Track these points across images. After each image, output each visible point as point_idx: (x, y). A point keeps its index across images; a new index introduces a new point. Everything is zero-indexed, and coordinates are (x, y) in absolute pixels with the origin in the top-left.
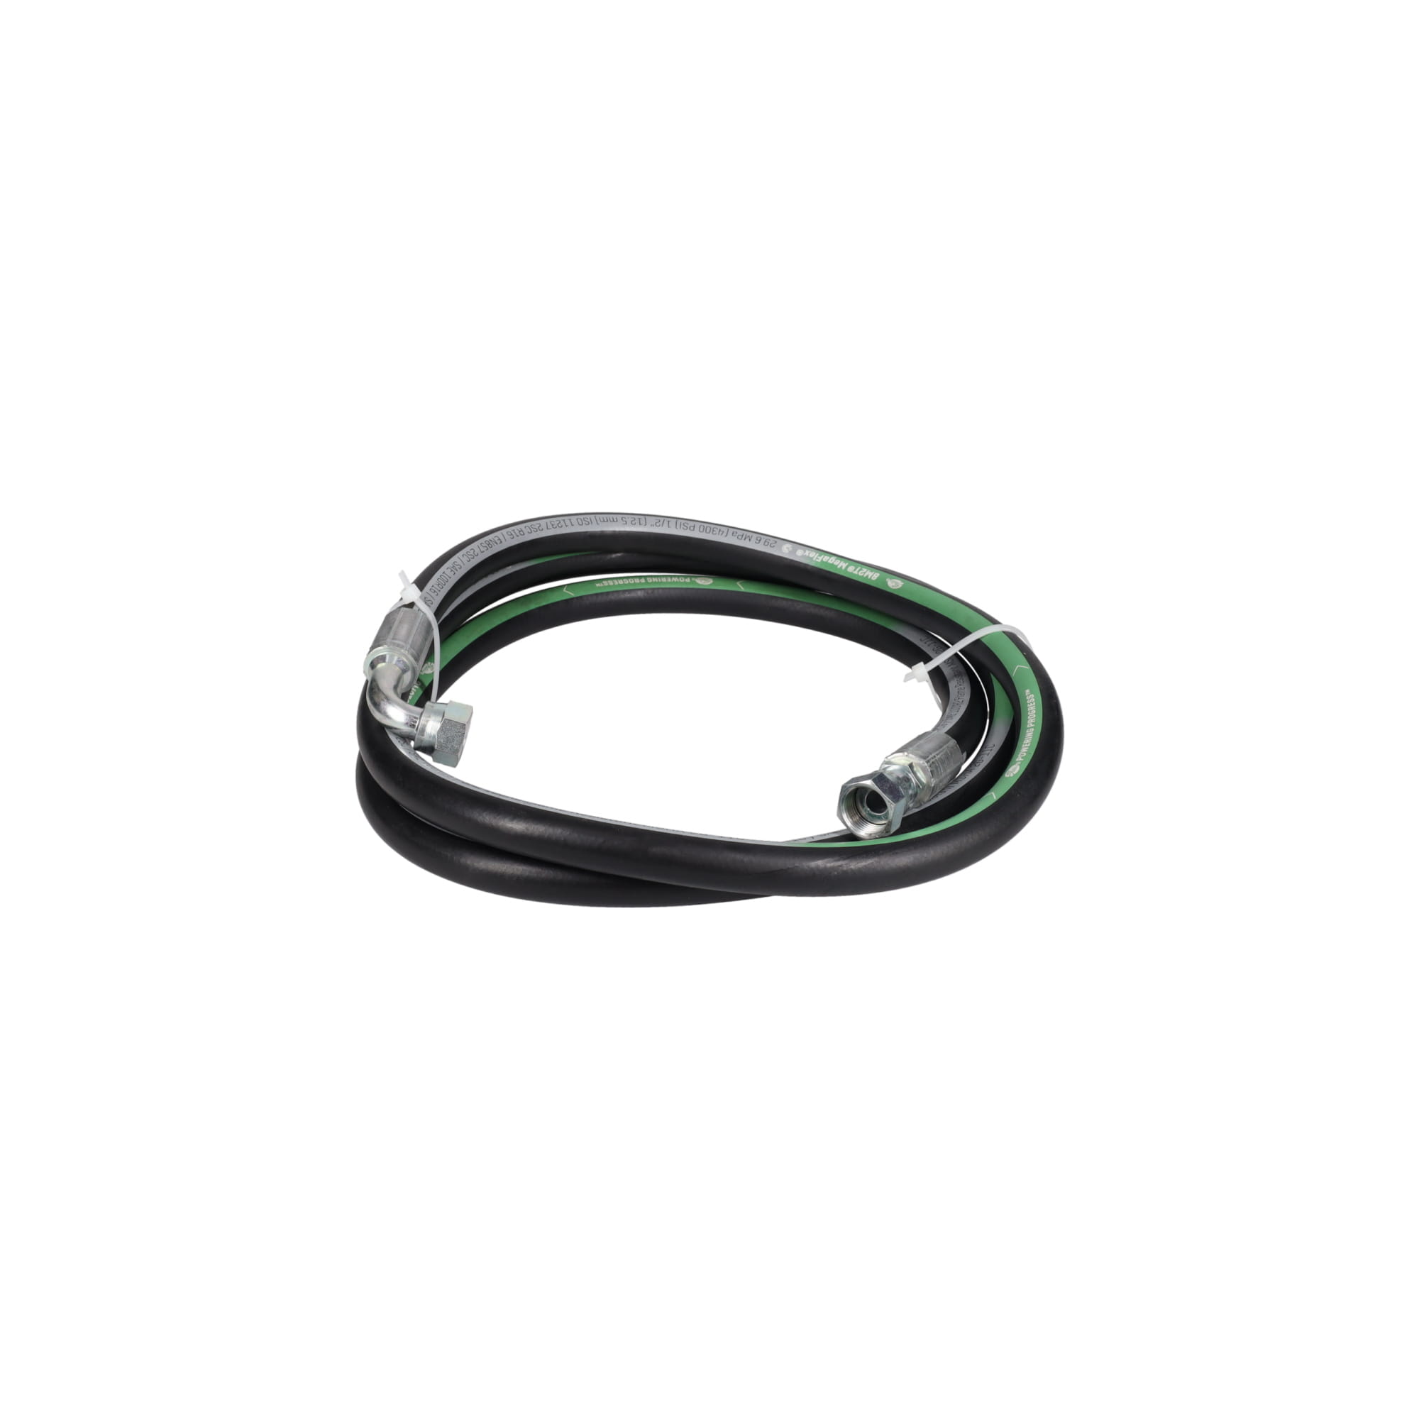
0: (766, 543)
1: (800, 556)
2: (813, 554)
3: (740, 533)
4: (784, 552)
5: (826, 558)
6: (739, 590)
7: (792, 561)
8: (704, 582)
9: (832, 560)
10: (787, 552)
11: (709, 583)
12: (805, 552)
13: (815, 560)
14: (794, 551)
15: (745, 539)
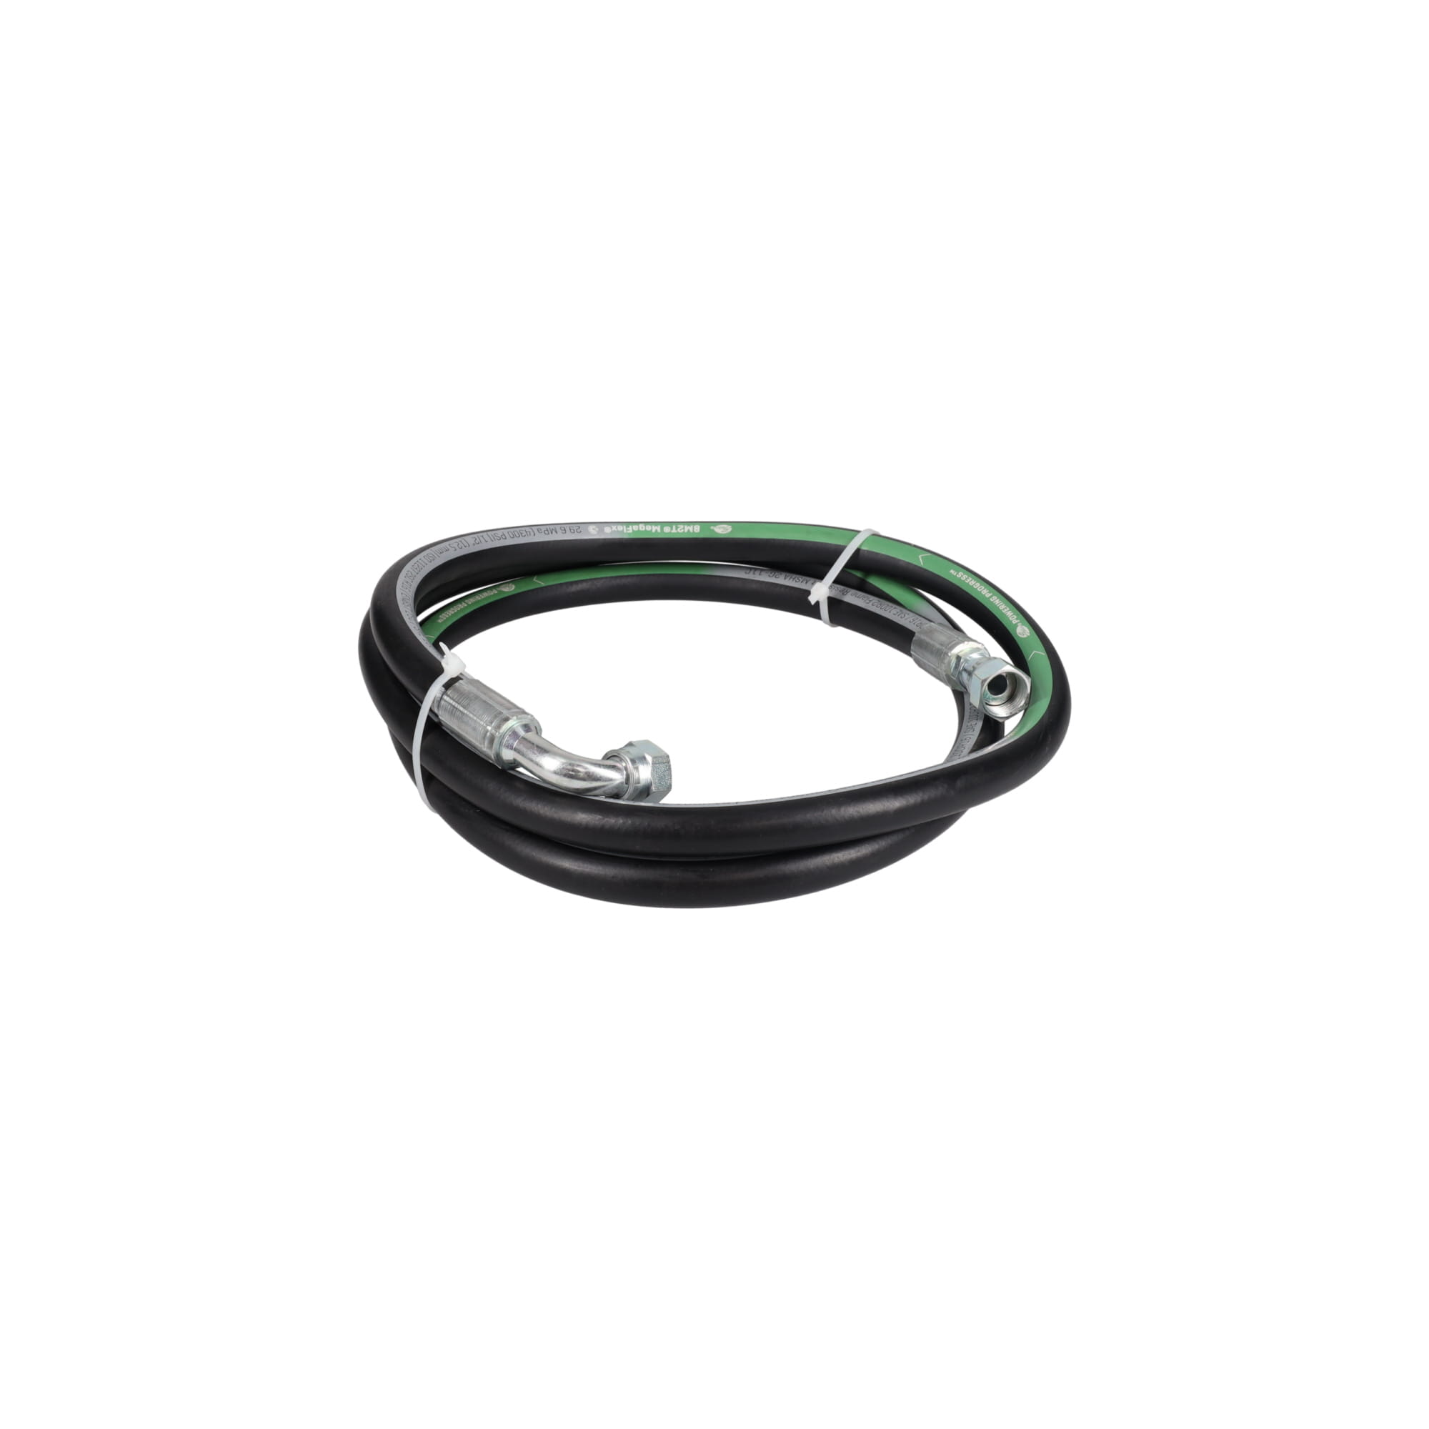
0: (572, 531)
1: (608, 533)
2: (620, 528)
3: (543, 528)
4: (593, 534)
5: (635, 528)
6: (538, 586)
7: (605, 539)
8: (509, 589)
9: (642, 527)
10: (595, 533)
11: (513, 589)
12: (611, 528)
13: (627, 533)
14: (601, 531)
15: (552, 533)
